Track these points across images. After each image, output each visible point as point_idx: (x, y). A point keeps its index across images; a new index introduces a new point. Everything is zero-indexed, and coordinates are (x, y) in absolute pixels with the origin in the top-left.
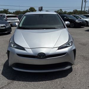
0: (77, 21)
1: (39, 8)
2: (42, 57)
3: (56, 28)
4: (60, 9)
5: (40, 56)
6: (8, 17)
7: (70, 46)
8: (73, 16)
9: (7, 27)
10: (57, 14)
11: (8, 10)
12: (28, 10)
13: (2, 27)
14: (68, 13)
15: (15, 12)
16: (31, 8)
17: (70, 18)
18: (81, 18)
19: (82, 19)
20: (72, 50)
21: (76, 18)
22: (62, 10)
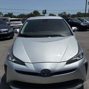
0: (82, 24)
1: (43, 11)
2: (46, 75)
3: (62, 35)
4: (64, 12)
5: (43, 73)
6: (12, 20)
7: (81, 59)
8: (78, 19)
9: (9, 32)
10: (63, 19)
11: (12, 13)
12: (32, 13)
13: (4, 31)
14: (72, 15)
15: (20, 15)
16: (35, 11)
17: (74, 21)
18: (86, 21)
19: (88, 22)
20: (84, 65)
21: (81, 20)
22: (66, 13)
